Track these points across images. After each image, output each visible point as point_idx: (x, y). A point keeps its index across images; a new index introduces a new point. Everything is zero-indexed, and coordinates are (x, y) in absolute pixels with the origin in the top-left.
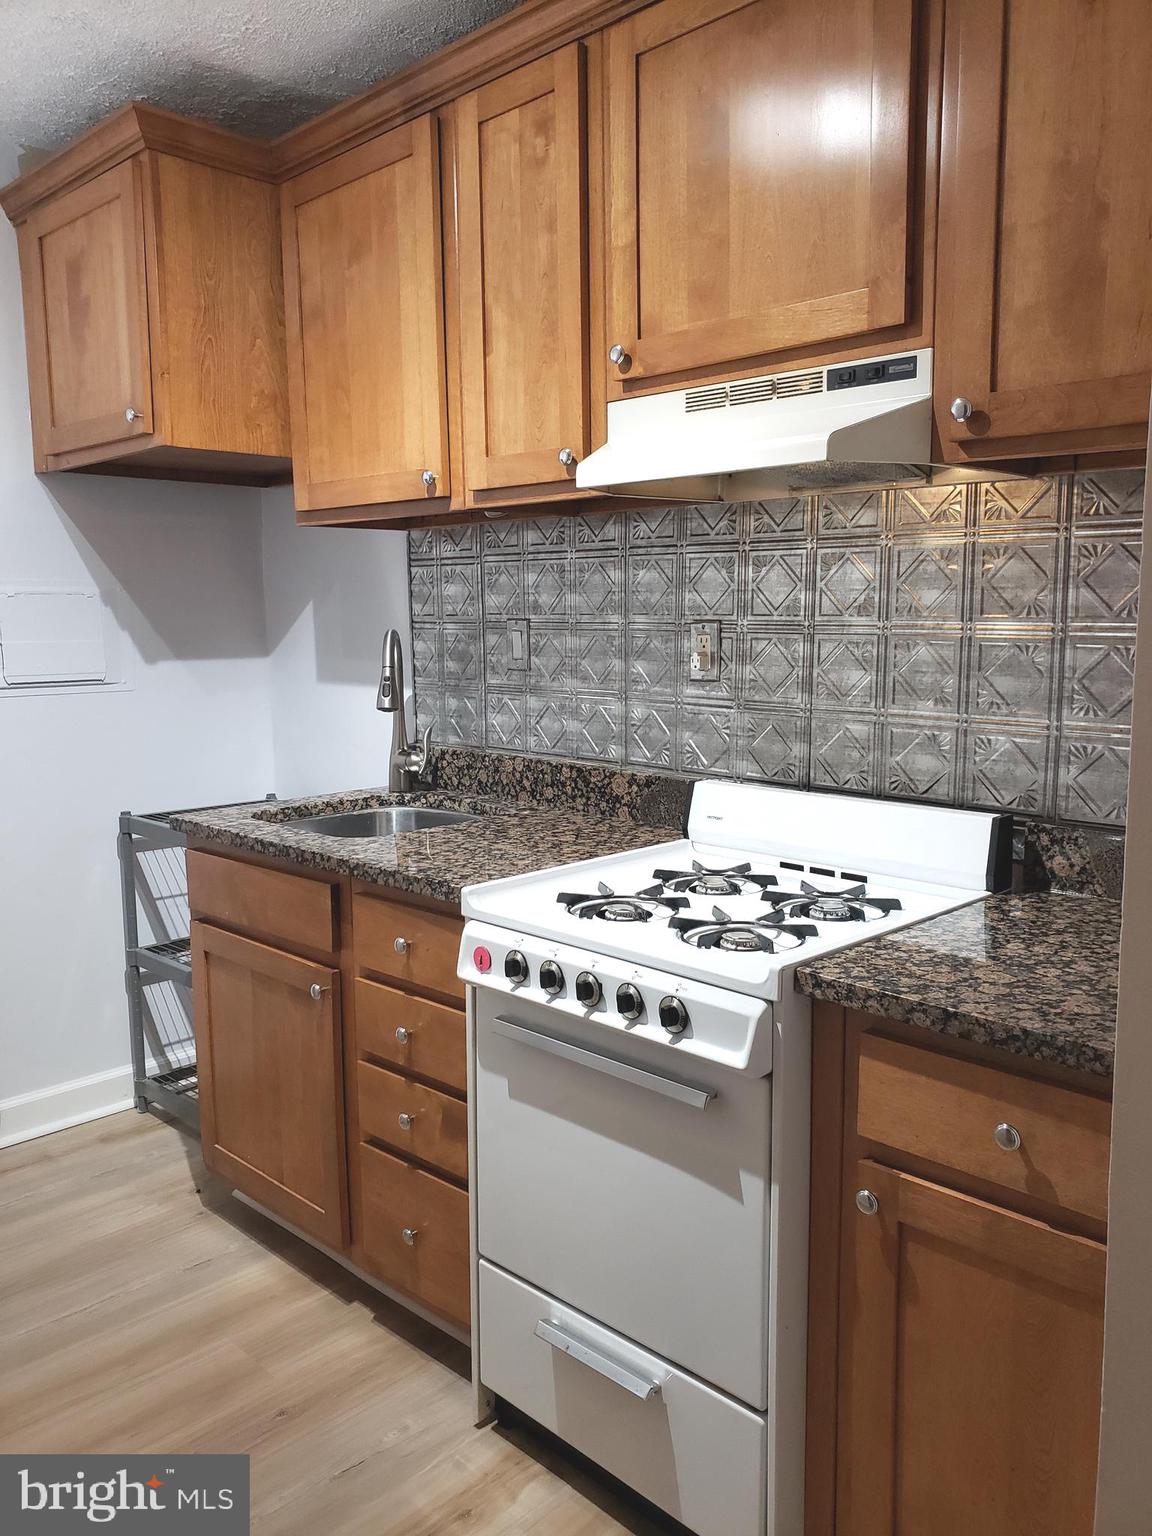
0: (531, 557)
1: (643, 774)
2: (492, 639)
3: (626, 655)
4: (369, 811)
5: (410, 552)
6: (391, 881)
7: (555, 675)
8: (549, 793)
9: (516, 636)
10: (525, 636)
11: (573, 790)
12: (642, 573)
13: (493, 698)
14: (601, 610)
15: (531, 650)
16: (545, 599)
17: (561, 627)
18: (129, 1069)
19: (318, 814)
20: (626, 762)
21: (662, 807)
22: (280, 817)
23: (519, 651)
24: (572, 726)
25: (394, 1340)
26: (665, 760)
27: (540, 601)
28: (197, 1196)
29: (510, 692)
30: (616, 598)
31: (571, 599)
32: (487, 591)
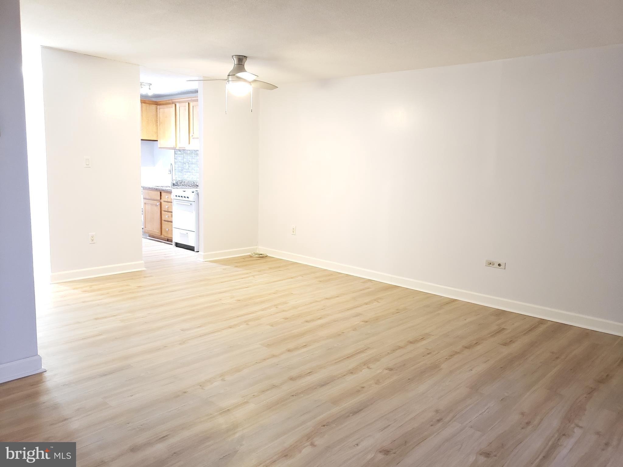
2: (185, 165)
5: (175, 153)
7: (191, 170)
8: (190, 185)
9: (187, 165)
13: (185, 173)
14: (196, 162)
15: (189, 167)
16: (190, 160)
17: (192, 164)
23: (187, 167)
24: (193, 177)
31: (193, 160)
32: (184, 158)
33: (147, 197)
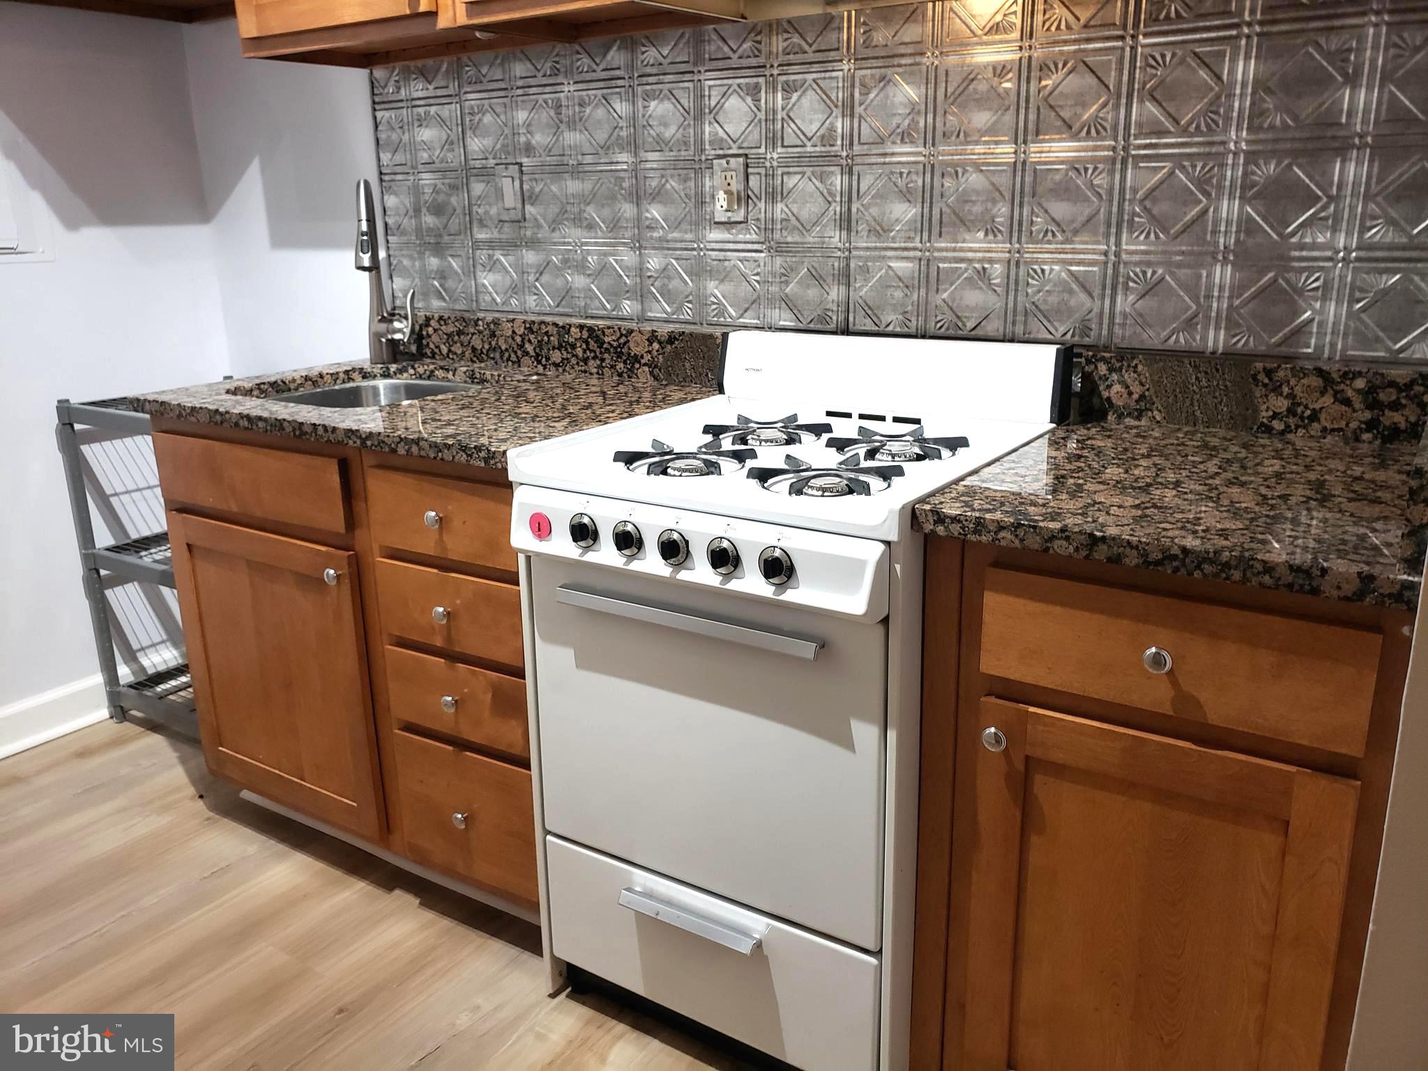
0: (520, 92)
1: (664, 330)
2: (478, 188)
3: (638, 197)
4: (351, 384)
5: (373, 94)
6: (415, 449)
7: (555, 225)
8: (556, 356)
9: (506, 182)
10: (517, 183)
11: (584, 352)
12: (653, 104)
13: (482, 255)
14: (606, 148)
15: (525, 198)
16: (539, 139)
17: (560, 170)
18: (98, 679)
19: (296, 389)
20: (642, 319)
21: (687, 365)
22: (256, 393)
23: (510, 199)
24: (578, 281)
25: (446, 923)
26: (687, 313)
27: (533, 142)
28: (201, 803)
29: (502, 248)
30: (624, 133)
31: (571, 138)
32: (469, 133)
33: (207, 499)
